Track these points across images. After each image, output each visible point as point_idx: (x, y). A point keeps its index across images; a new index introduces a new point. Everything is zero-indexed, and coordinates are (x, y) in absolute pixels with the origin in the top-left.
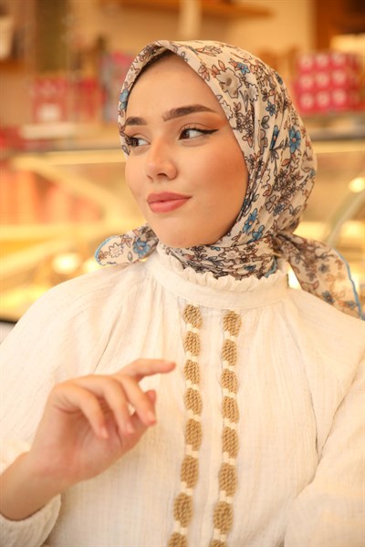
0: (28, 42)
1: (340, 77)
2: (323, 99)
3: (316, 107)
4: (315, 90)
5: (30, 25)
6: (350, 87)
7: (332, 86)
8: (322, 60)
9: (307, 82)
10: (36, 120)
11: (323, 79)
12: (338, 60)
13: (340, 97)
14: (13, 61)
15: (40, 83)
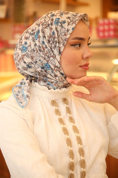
0: (11, 13)
1: (112, 27)
2: (106, 34)
3: (104, 36)
4: (104, 31)
5: (12, 8)
6: (115, 30)
7: (109, 30)
8: (106, 21)
9: (101, 28)
10: (13, 38)
11: (106, 27)
12: (112, 21)
13: (112, 33)
14: (6, 19)
15: (15, 26)
